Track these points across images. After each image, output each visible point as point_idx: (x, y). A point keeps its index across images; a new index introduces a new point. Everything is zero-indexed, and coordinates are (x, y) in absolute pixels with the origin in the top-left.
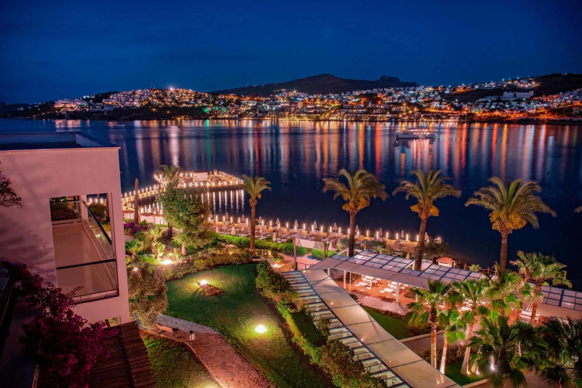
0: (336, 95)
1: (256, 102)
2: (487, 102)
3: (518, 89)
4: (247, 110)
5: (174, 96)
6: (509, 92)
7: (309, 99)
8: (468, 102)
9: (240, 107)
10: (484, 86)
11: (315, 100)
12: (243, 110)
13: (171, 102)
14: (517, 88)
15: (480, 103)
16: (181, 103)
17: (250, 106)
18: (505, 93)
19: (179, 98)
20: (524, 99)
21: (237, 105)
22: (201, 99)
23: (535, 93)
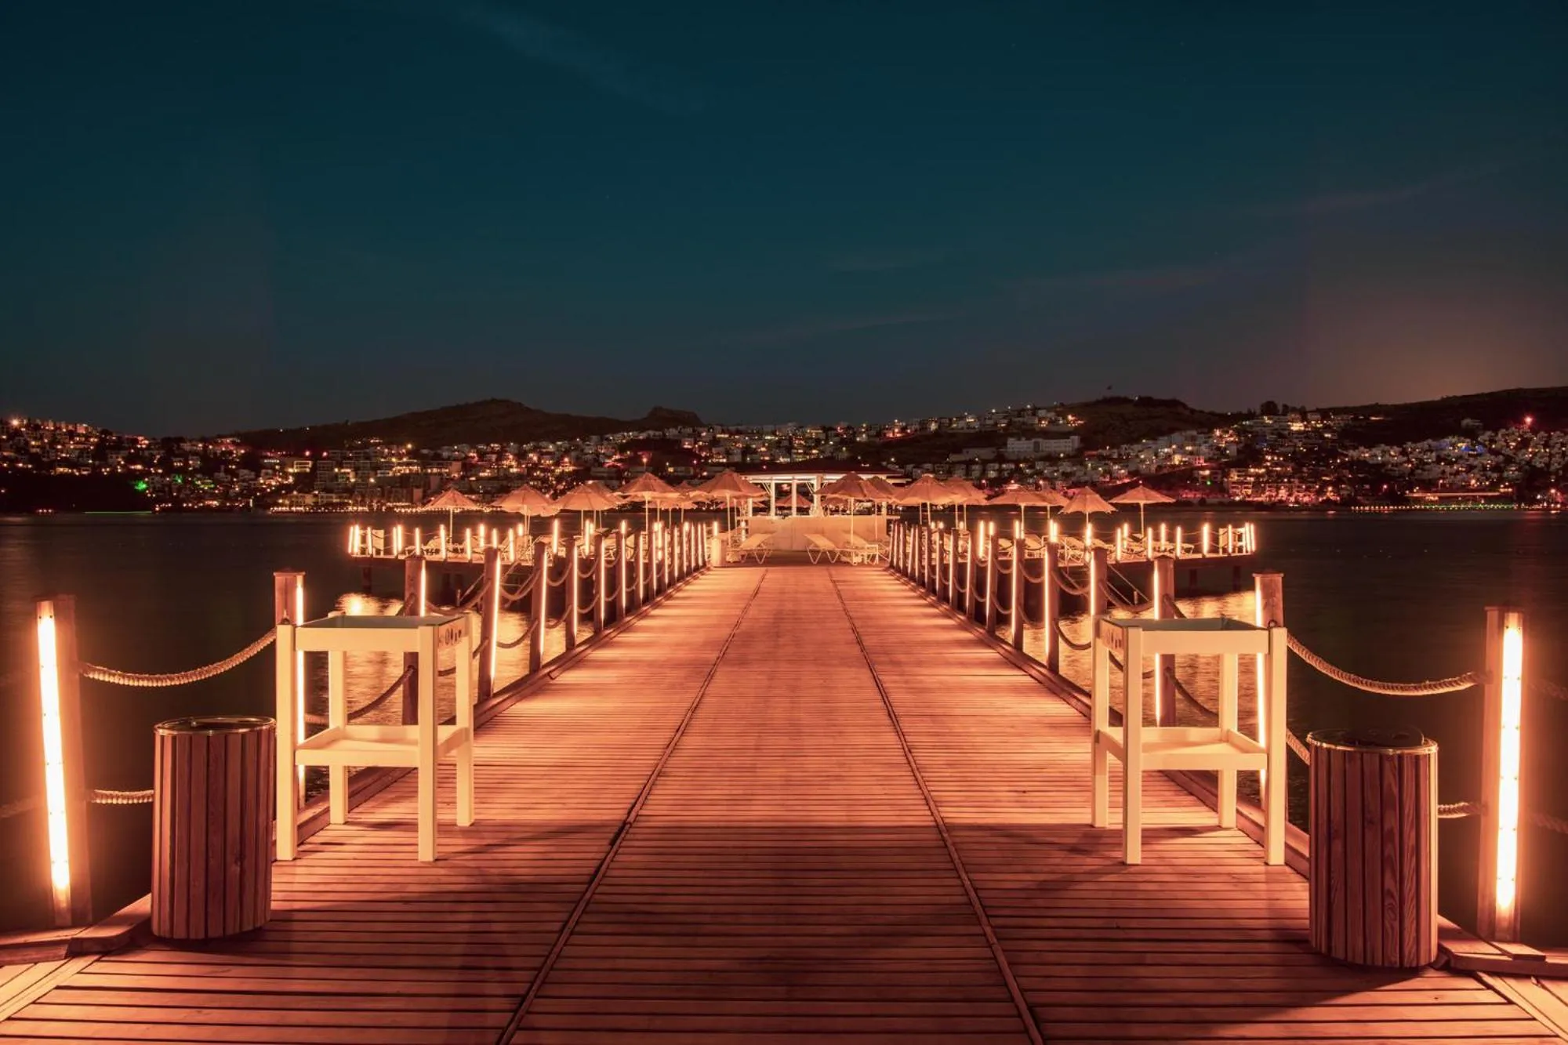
0: (559, 443)
1: (310, 464)
2: (971, 462)
3: (1038, 432)
4: (281, 487)
5: (27, 443)
6: (1019, 439)
7: (482, 455)
8: (925, 462)
9: (258, 476)
10: (951, 424)
11: (501, 456)
12: (270, 486)
13: (13, 461)
14: (1034, 430)
15: (957, 466)
16: (53, 464)
17: (293, 474)
18: (1011, 441)
19: (42, 447)
20: (1062, 455)
21: (246, 471)
22: (124, 453)
23: (1082, 440)
